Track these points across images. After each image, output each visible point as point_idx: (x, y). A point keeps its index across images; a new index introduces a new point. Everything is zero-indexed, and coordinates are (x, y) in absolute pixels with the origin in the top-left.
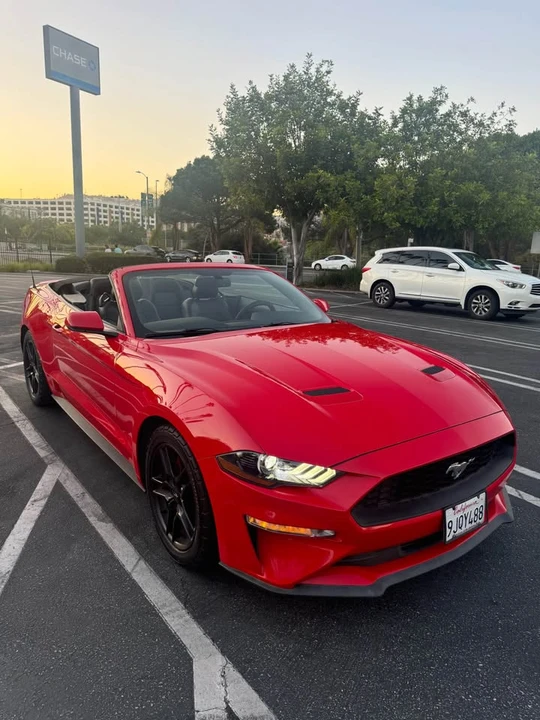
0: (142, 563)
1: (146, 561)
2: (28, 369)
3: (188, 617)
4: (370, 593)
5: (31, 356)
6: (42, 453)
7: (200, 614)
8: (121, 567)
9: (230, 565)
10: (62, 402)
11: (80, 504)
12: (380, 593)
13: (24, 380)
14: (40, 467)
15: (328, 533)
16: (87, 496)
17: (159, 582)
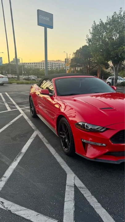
0: (57, 153)
1: (58, 153)
2: (31, 107)
3: (67, 166)
4: (116, 163)
5: (31, 104)
6: (33, 128)
7: (70, 166)
8: (51, 154)
9: (78, 153)
10: (39, 116)
11: (42, 140)
13: (30, 111)
14: (33, 131)
15: (104, 145)
16: (44, 138)
17: (61, 158)
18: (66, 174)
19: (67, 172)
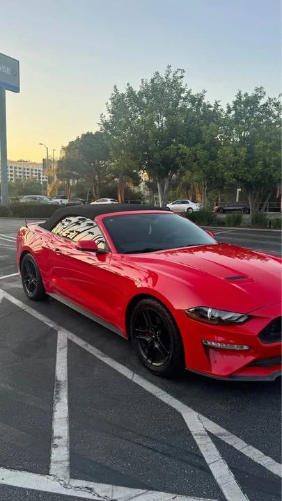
0: (135, 375)
1: (138, 374)
3: (171, 397)
4: (269, 379)
6: (51, 325)
7: (178, 396)
8: (126, 377)
9: (192, 368)
11: (87, 349)
12: (274, 379)
14: (53, 333)
15: (245, 348)
16: (88, 345)
17: (149, 383)
18: (180, 415)
19: (180, 410)
